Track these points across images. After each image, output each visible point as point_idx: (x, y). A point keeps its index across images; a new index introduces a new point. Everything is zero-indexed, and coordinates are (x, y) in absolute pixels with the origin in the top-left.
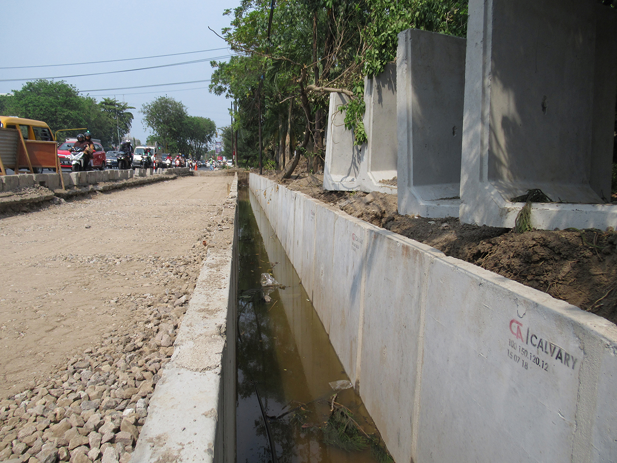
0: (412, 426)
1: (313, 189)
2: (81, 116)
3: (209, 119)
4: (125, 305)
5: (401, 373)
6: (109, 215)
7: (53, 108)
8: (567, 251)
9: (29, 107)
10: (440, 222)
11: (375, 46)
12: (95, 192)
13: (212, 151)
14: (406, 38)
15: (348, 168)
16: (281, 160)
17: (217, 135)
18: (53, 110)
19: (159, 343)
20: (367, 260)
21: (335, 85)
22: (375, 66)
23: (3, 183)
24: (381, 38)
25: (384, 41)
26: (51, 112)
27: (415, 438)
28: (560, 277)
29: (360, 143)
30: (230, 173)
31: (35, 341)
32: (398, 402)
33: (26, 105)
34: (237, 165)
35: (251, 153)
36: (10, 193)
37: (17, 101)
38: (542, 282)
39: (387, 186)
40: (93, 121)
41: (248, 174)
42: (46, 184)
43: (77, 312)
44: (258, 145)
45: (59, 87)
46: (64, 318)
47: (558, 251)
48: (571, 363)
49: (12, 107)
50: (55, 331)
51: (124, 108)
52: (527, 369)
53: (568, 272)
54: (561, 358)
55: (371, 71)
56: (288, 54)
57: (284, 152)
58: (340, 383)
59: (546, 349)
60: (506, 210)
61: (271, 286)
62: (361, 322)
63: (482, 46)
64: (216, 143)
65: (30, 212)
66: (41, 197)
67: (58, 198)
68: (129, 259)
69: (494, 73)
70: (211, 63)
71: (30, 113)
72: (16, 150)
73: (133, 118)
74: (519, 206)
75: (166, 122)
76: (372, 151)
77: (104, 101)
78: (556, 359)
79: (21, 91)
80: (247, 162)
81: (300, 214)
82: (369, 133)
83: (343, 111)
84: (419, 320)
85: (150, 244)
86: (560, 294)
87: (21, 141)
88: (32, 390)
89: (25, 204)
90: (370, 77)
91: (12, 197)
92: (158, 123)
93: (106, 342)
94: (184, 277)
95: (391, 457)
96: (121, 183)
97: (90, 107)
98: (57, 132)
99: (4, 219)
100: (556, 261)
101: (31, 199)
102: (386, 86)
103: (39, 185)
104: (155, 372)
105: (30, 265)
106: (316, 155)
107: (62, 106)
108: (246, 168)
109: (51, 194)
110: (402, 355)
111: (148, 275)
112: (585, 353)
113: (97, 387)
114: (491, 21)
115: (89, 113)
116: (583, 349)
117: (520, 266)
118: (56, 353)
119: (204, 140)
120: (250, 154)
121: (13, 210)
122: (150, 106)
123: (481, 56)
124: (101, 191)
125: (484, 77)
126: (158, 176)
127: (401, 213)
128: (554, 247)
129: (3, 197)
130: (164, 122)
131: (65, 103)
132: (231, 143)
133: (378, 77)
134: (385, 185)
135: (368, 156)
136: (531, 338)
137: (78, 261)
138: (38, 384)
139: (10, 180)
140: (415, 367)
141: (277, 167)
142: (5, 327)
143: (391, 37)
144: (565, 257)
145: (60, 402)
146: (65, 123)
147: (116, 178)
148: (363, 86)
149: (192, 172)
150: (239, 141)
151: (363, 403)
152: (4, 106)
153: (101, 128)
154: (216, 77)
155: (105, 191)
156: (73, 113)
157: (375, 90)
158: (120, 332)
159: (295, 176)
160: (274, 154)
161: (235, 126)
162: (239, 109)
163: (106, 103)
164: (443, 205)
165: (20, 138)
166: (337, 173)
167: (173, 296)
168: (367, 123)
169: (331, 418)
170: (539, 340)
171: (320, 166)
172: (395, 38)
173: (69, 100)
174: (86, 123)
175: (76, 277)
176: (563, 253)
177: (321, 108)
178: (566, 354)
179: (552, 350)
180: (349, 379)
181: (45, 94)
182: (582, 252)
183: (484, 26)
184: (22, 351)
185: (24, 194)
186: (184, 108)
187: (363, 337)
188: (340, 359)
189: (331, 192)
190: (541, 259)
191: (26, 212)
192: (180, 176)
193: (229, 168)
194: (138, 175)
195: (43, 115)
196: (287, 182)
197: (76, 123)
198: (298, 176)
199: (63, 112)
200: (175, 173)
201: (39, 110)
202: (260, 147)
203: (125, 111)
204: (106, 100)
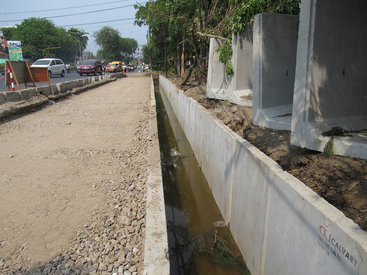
0: (261, 259)
1: (200, 95)
2: (57, 40)
3: (134, 39)
4: (100, 189)
5: (255, 229)
6: (81, 113)
7: (40, 35)
8: (354, 175)
9: (26, 35)
10: (277, 133)
11: (239, 14)
12: (71, 94)
13: (136, 58)
14: (260, 19)
15: (221, 84)
16: (179, 68)
17: (138, 49)
18: (41, 36)
19: (123, 223)
20: (235, 159)
21: (213, 33)
22: (239, 27)
23: (19, 95)
24: (243, 9)
25: (244, 12)
26: (39, 38)
27: (263, 266)
28: (349, 189)
29: (229, 74)
30: (148, 74)
31: (56, 218)
32: (254, 243)
33: (25, 34)
34: (152, 69)
35: (160, 61)
36: (24, 101)
37: (19, 31)
38: (338, 191)
39: (245, 100)
40: (64, 43)
41: (158, 75)
42: (43, 93)
43: (75, 195)
44: (165, 59)
45: (43, 22)
46: (69, 200)
47: (349, 175)
48: (354, 262)
49: (17, 35)
50: (66, 210)
51: (82, 34)
52: (329, 255)
53: (354, 188)
54: (348, 257)
55: (236, 30)
56: (183, 6)
57: (180, 64)
58: (219, 222)
59: (340, 249)
60: (319, 141)
61: (177, 156)
62: (231, 191)
63: (307, 41)
64: (139, 54)
65: (36, 111)
66: (41, 102)
67: (51, 101)
68: (98, 152)
69: (314, 58)
70: (134, 6)
71: (27, 38)
72: (25, 73)
73: (88, 40)
74: (327, 139)
75: (108, 42)
76: (237, 79)
77: (70, 29)
78: (346, 256)
79: (21, 25)
80: (158, 67)
81: (193, 113)
82: (235, 68)
83: (219, 52)
84: (266, 204)
85: (108, 138)
86: (349, 199)
87: (27, 67)
88: (61, 255)
89: (33, 107)
90: (236, 34)
91: (25, 103)
92: (104, 43)
93: (94, 218)
94: (131, 167)
95: (249, 271)
96: (85, 87)
97: (62, 33)
98: (44, 50)
99: (23, 117)
100: (348, 180)
101: (36, 104)
102: (245, 38)
103: (39, 94)
104: (124, 245)
105: (43, 157)
106: (201, 72)
107: (46, 34)
108: (157, 71)
109: (46, 99)
110: (256, 219)
111: (110, 164)
112: (362, 260)
113: (95, 254)
114: (314, 26)
115: (62, 38)
116: (361, 257)
117: (326, 181)
118: (69, 227)
119: (130, 53)
120: (159, 62)
121: (26, 111)
122: (98, 32)
123: (307, 47)
124: (74, 93)
125: (308, 61)
126: (106, 80)
127: (254, 124)
128: (346, 172)
129: (21, 104)
130: (107, 42)
131: (48, 31)
132: (147, 56)
133: (240, 34)
134: (244, 100)
135: (234, 81)
136: (332, 240)
137: (70, 154)
138: (63, 250)
139: (23, 93)
140: (264, 229)
141: (176, 72)
142: (38, 208)
143: (249, 8)
144: (353, 178)
145: (77, 266)
146: (48, 44)
147: (82, 84)
148: (231, 39)
149: (125, 75)
150: (152, 54)
151: (232, 236)
152: (12, 34)
153: (69, 46)
154: (138, 15)
155: (77, 93)
156: (53, 38)
157: (238, 42)
158: (100, 210)
159: (188, 84)
160: (174, 64)
161: (150, 46)
162: (152, 36)
163: (71, 31)
164: (280, 122)
165: (27, 66)
166: (215, 87)
167: (127, 185)
168: (234, 61)
169: (215, 246)
170: (336, 243)
171: (203, 79)
172: (251, 9)
173: (50, 30)
174: (61, 44)
175: (70, 166)
176: (352, 176)
177: (204, 45)
178: (351, 256)
179: (344, 251)
180: (224, 220)
181: (35, 26)
182: (363, 176)
183: (309, 29)
184: (51, 226)
185: (32, 100)
186: (119, 34)
187: (232, 199)
188: (219, 207)
189: (211, 99)
190: (338, 178)
191: (33, 111)
192: (118, 78)
193: (147, 72)
194: (94, 80)
195: (35, 40)
196: (183, 88)
197: (55, 44)
198: (190, 84)
199: (47, 37)
200: (116, 77)
201: (32, 36)
202: (165, 60)
203: (83, 36)
204: (71, 29)
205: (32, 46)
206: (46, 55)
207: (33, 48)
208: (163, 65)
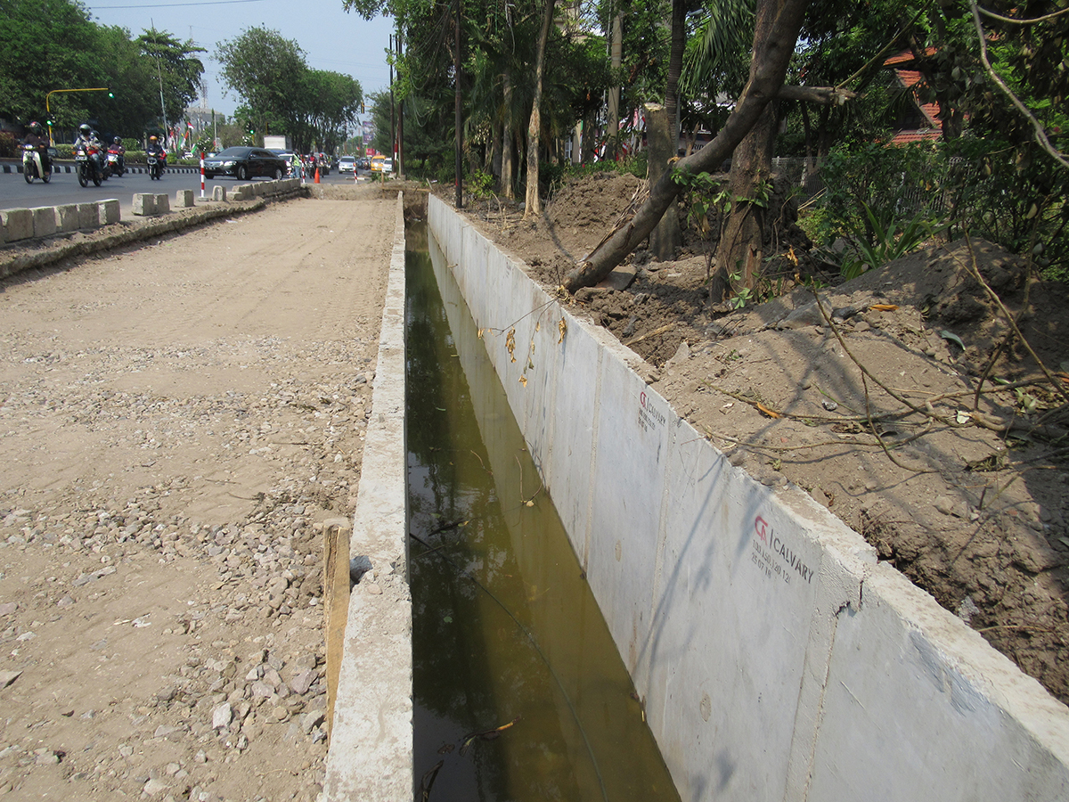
2: (98, 63)
3: (350, 78)
7: (39, 44)
13: (357, 138)
16: (507, 173)
17: (363, 108)
18: (39, 48)
26: (35, 53)
30: (387, 191)
34: (403, 173)
35: (431, 147)
40: (122, 75)
41: (425, 195)
44: (453, 135)
51: (185, 50)
64: (362, 124)
73: (203, 72)
75: (265, 81)
77: (146, 34)
80: (423, 165)
92: (250, 82)
97: (116, 45)
98: (50, 95)
107: (59, 42)
108: (421, 181)
115: (115, 58)
119: (338, 119)
120: (428, 150)
122: (231, 46)
130: (261, 80)
131: (65, 35)
132: (389, 126)
146: (66, 77)
149: (306, 188)
150: (406, 122)
153: (139, 88)
156: (81, 57)
161: (399, 91)
163: (149, 40)
171: (754, 253)
173: (72, 30)
174: (108, 77)
186: (299, 54)
192: (274, 201)
193: (385, 181)
194: (141, 212)
195: (20, 59)
196: (597, 302)
197: (87, 76)
198: (636, 276)
199: (62, 53)
200: (264, 195)
201: (9, 48)
202: (457, 138)
203: (187, 56)
204: (149, 33)
205: (11, 80)
206: (57, 113)
207: (12, 88)
208: (441, 159)
